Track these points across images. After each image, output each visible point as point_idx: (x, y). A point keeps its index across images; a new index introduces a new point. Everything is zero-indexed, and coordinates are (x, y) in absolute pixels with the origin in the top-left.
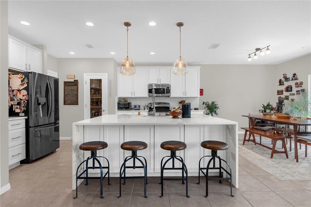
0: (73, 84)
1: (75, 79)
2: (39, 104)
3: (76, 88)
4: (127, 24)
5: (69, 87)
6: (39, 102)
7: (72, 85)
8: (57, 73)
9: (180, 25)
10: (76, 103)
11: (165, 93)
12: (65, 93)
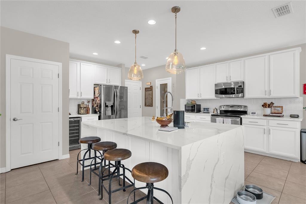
0: (150, 89)
1: (151, 85)
2: (107, 106)
3: (151, 92)
4: (136, 32)
5: (148, 92)
6: (107, 105)
7: (149, 91)
8: (141, 82)
9: (176, 10)
10: (151, 105)
11: (234, 93)
12: (145, 97)
